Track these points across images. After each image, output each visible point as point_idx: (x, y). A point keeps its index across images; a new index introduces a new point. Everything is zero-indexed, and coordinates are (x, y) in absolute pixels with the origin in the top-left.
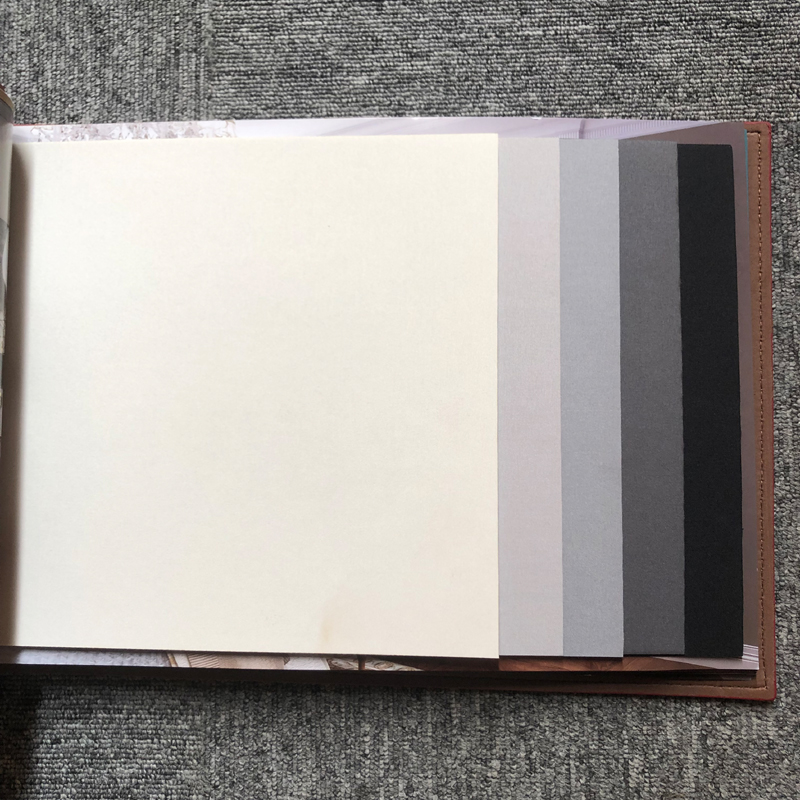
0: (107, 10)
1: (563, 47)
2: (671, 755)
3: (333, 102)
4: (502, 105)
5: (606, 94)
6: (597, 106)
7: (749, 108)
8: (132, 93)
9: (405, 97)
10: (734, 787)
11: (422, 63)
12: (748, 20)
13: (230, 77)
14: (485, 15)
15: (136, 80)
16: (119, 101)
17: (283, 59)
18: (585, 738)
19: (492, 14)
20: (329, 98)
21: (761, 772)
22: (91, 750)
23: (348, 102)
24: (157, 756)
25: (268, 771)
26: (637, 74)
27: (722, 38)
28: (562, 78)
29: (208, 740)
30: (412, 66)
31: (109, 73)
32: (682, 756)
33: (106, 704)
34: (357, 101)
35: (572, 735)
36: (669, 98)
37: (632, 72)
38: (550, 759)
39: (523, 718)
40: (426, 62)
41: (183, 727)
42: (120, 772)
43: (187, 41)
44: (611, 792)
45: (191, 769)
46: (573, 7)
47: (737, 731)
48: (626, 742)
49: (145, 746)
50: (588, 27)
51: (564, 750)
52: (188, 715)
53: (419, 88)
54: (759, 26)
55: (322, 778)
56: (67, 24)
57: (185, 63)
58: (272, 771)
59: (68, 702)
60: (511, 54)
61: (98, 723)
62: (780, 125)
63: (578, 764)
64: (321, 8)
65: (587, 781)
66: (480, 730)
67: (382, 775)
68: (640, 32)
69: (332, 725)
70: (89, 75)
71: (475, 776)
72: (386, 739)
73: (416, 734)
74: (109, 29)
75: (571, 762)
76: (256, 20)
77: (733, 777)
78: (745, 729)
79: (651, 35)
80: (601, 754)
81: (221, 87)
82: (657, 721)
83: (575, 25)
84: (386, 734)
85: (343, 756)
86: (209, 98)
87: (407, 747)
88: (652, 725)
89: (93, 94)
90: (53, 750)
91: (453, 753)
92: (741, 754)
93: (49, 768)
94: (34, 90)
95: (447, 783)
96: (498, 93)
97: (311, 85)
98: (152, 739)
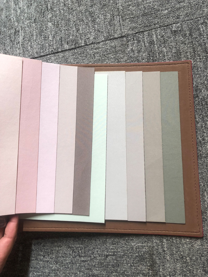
0: (94, 11)
3: (158, 19)
8: (103, 29)
16: (100, 32)
17: (142, 12)
53: (183, 10)
56: (84, 17)
57: (116, 19)
74: (95, 16)
86: (124, 26)
89: (92, 32)
94: (77, 34)
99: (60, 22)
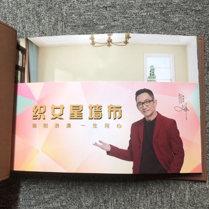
0: (40, 12)
1: (151, 17)
2: (182, 192)
3: (95, 32)
4: (137, 32)
5: (162, 29)
6: (160, 32)
7: (198, 31)
8: (47, 31)
9: (113, 31)
10: (198, 200)
11: (117, 22)
12: (197, 10)
13: (70, 27)
14: (132, 10)
15: (48, 28)
17: (83, 22)
18: (160, 188)
19: (134, 10)
20: (94, 31)
21: (205, 196)
22: (39, 191)
23: (99, 32)
24: (54, 193)
25: (82, 197)
26: (170, 24)
27: (191, 14)
28: (151, 25)
29: (67, 189)
30: (114, 23)
31: (41, 27)
32: (185, 192)
33: (42, 180)
34: (101, 32)
35: (157, 187)
36: (178, 29)
37: (169, 23)
38: (152, 193)
39: (145, 183)
40: (118, 22)
41: (61, 186)
42: (46, 197)
43: (60, 19)
44: (167, 201)
45: (63, 196)
46: (154, 8)
47: (199, 186)
48: (171, 189)
49: (52, 191)
50: (158, 12)
51: (155, 191)
52: (62, 183)
53: (116, 28)
54: (200, 11)
55: (95, 198)
56: (31, 15)
57: (59, 24)
58: (83, 197)
59: (33, 180)
60: (139, 20)
61: (40, 185)
62: (206, 35)
63: (159, 194)
64: (92, 10)
65: (161, 199)
66: (134, 186)
67: (110, 197)
68: (170, 13)
69: (97, 185)
70: (36, 27)
71: (133, 197)
72: (111, 189)
73: (118, 187)
74: (41, 16)
75: (157, 194)
76: (76, 13)
77: (198, 197)
78: (201, 185)
79: (173, 14)
80: (165, 192)
81: (68, 29)
82: (178, 184)
83: (154, 12)
84: (111, 187)
85: (100, 193)
86: (65, 32)
87: (116, 191)
88: (177, 184)
89: (37, 32)
90: (29, 192)
91: (128, 192)
92: (200, 192)
93: (29, 196)
94: (23, 31)
95: (126, 199)
96: (136, 29)
97: (90, 28)
98: (53, 189)
99: (8, 15)
